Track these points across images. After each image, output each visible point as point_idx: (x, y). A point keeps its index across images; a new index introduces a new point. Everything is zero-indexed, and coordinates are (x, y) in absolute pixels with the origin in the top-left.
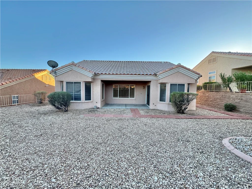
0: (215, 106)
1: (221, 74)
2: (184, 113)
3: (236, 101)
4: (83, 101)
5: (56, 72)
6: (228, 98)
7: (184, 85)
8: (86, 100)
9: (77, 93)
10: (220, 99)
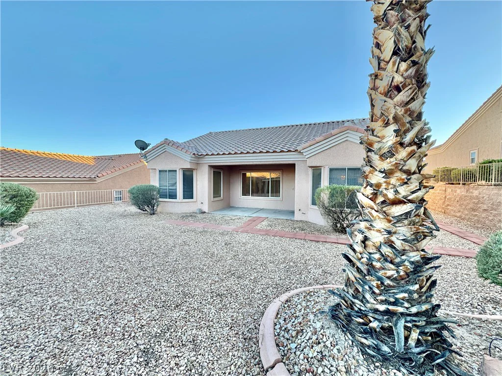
4: (180, 199)
5: (147, 155)
8: (184, 198)
9: (172, 187)
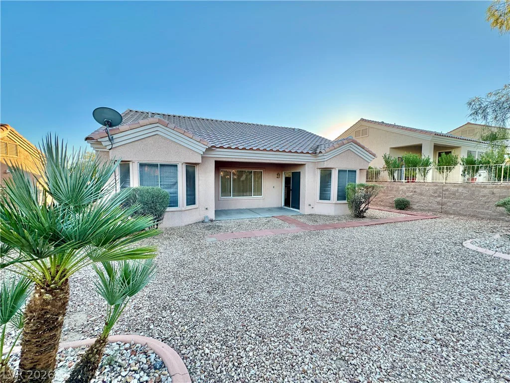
0: (377, 204)
1: (385, 156)
2: (364, 217)
3: (408, 194)
4: (183, 207)
5: (115, 137)
6: (396, 191)
7: (355, 171)
8: (188, 204)
9: (170, 190)
10: (383, 193)
